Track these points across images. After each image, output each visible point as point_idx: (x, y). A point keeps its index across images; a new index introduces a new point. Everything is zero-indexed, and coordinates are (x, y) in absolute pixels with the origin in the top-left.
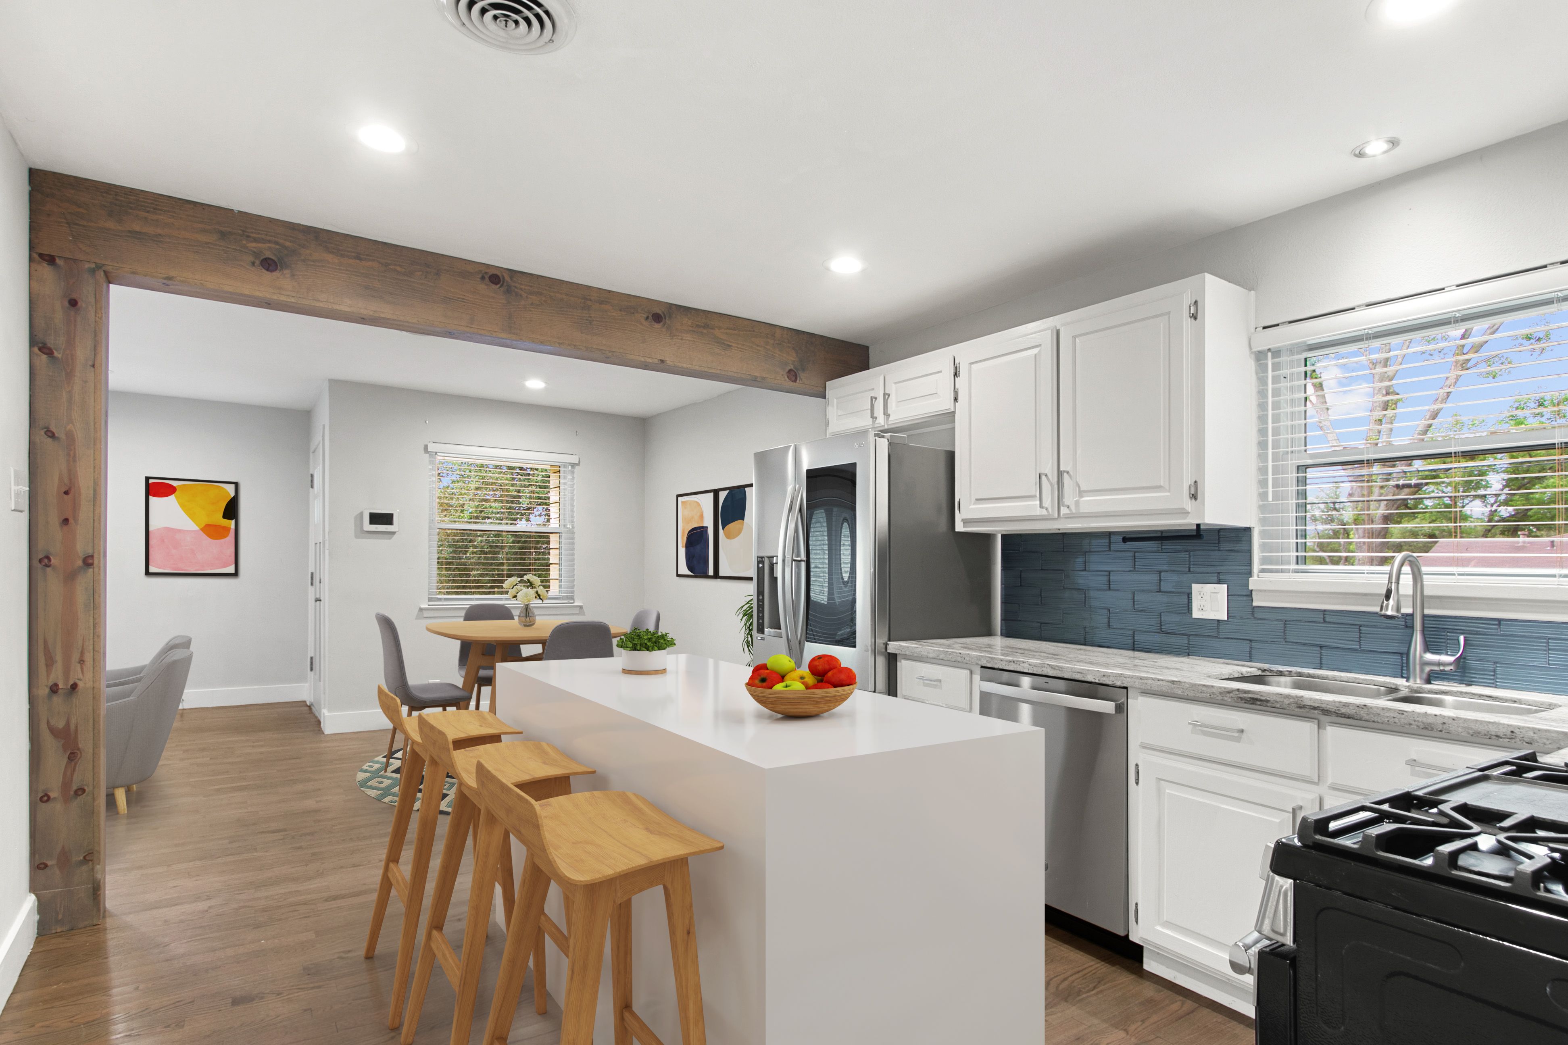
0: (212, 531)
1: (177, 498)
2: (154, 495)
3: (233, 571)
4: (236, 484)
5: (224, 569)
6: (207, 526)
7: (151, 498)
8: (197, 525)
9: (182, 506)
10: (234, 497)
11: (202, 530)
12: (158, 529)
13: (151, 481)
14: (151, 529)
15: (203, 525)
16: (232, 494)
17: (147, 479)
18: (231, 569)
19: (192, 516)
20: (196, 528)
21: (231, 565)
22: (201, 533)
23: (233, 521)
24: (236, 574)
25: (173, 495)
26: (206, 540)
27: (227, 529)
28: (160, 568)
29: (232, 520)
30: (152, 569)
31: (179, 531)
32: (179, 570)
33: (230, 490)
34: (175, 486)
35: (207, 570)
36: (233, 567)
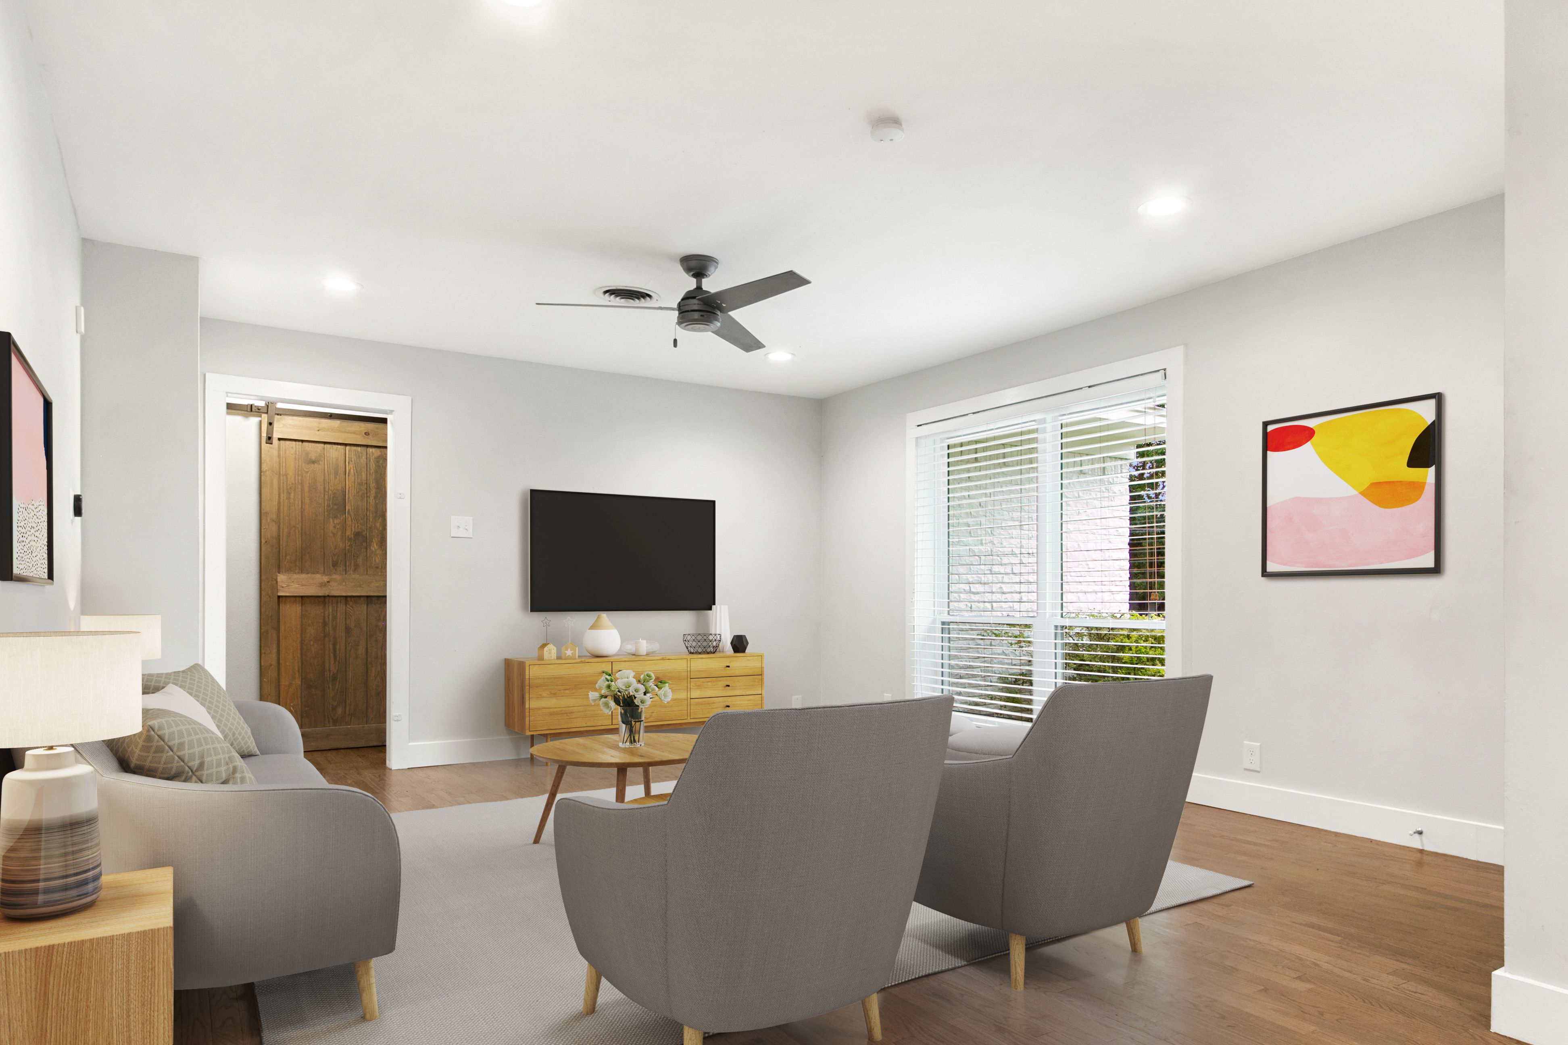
0: (1385, 493)
1: (1315, 446)
2: (1277, 449)
3: (1431, 564)
4: (1438, 398)
5: (1414, 559)
6: (1376, 485)
7: (1271, 454)
8: (1354, 487)
9: (1326, 459)
10: (1434, 422)
11: (1365, 493)
12: (1284, 503)
13: (1270, 428)
14: (1269, 504)
15: (1366, 486)
16: (1430, 419)
17: (1266, 423)
18: (1428, 561)
19: (1344, 472)
20: (1354, 492)
21: (1429, 552)
22: (1362, 499)
23: (1432, 470)
24: (1436, 570)
25: (1309, 443)
26: (1373, 512)
27: (1419, 487)
28: (1288, 566)
29: (1429, 466)
30: (1271, 567)
31: (1319, 501)
32: (1312, 567)
33: (1426, 412)
34: (1311, 426)
35: (1373, 564)
36: (1432, 554)
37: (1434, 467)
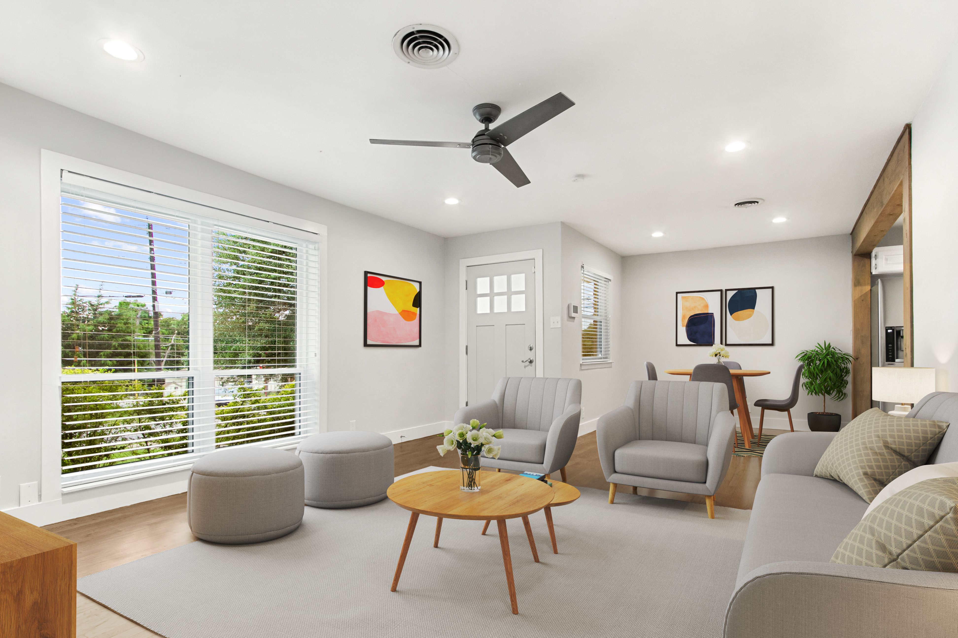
0: (406, 315)
1: (384, 289)
2: (370, 286)
3: (418, 344)
4: (420, 283)
5: (413, 342)
6: (404, 311)
7: (369, 289)
8: (397, 310)
9: (388, 296)
10: (419, 292)
11: (400, 314)
12: (373, 312)
13: (369, 275)
14: (368, 311)
15: (401, 311)
16: (418, 290)
17: (366, 273)
18: (417, 343)
19: (394, 303)
20: (397, 312)
21: (417, 339)
22: (400, 316)
24: (420, 345)
25: (383, 287)
26: (403, 321)
27: (414, 314)
28: (374, 341)
30: (369, 342)
31: (386, 314)
32: (383, 343)
33: (417, 286)
34: (384, 280)
35: (403, 343)
36: (418, 341)
37: (419, 308)
